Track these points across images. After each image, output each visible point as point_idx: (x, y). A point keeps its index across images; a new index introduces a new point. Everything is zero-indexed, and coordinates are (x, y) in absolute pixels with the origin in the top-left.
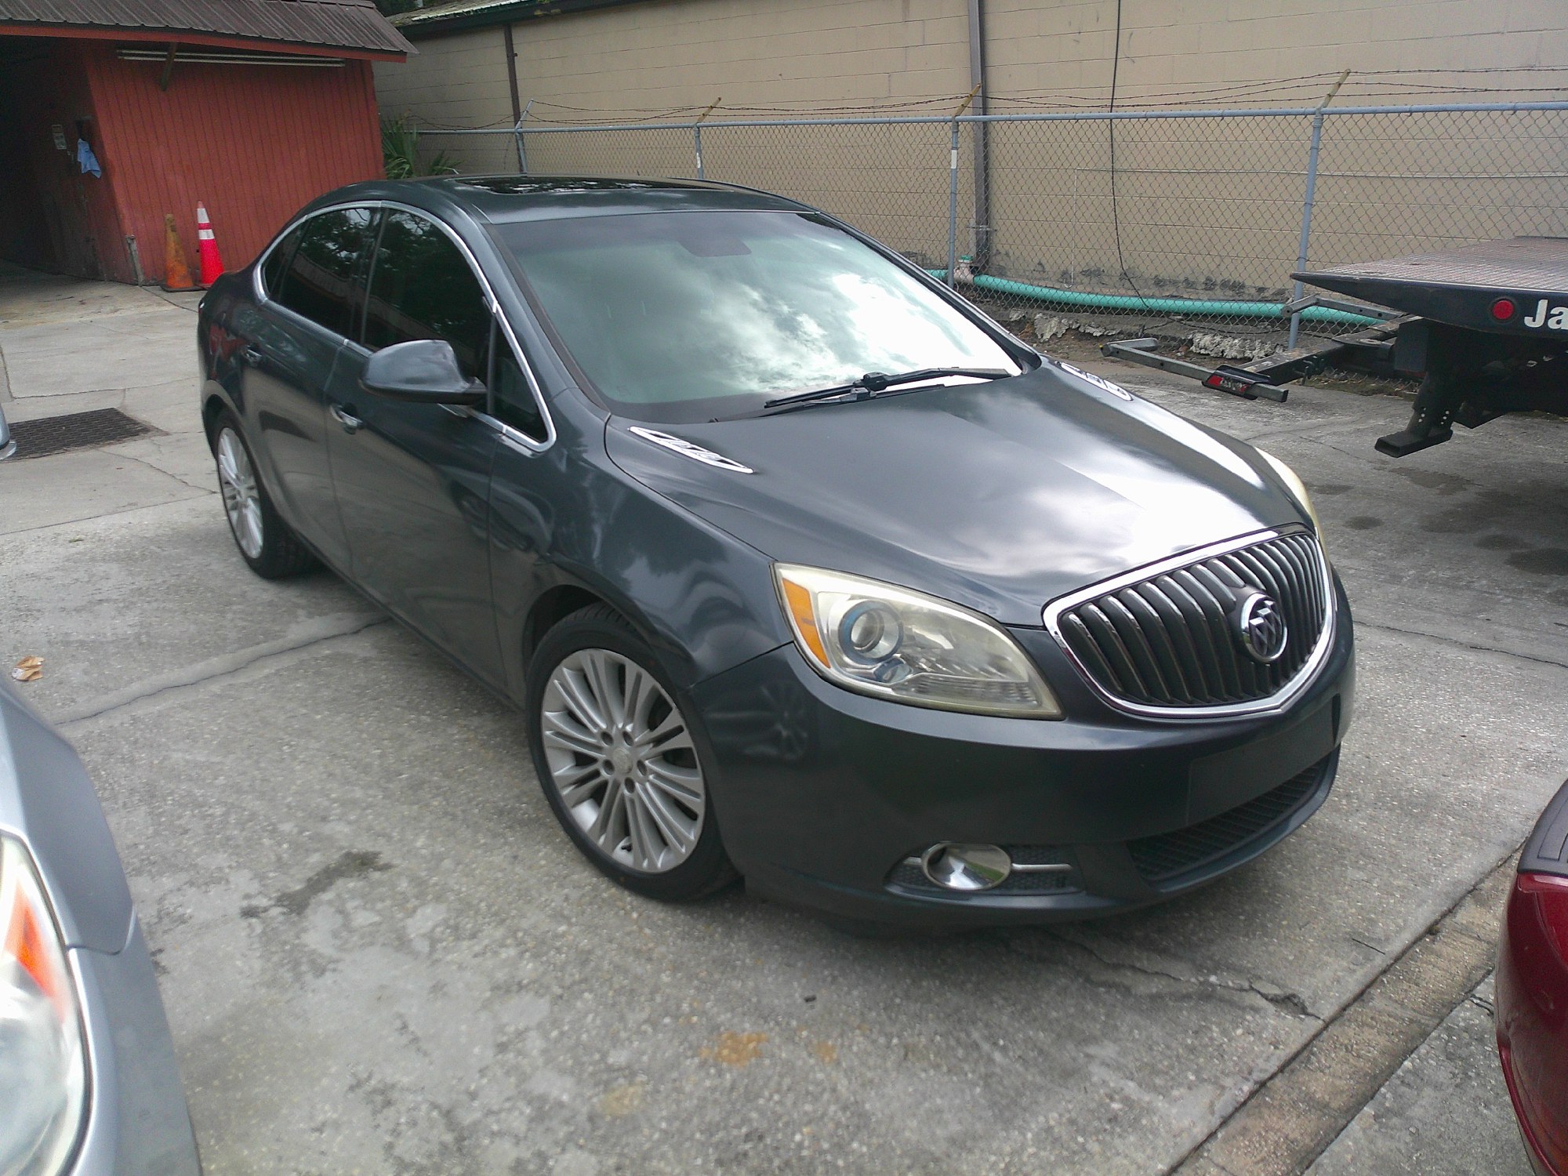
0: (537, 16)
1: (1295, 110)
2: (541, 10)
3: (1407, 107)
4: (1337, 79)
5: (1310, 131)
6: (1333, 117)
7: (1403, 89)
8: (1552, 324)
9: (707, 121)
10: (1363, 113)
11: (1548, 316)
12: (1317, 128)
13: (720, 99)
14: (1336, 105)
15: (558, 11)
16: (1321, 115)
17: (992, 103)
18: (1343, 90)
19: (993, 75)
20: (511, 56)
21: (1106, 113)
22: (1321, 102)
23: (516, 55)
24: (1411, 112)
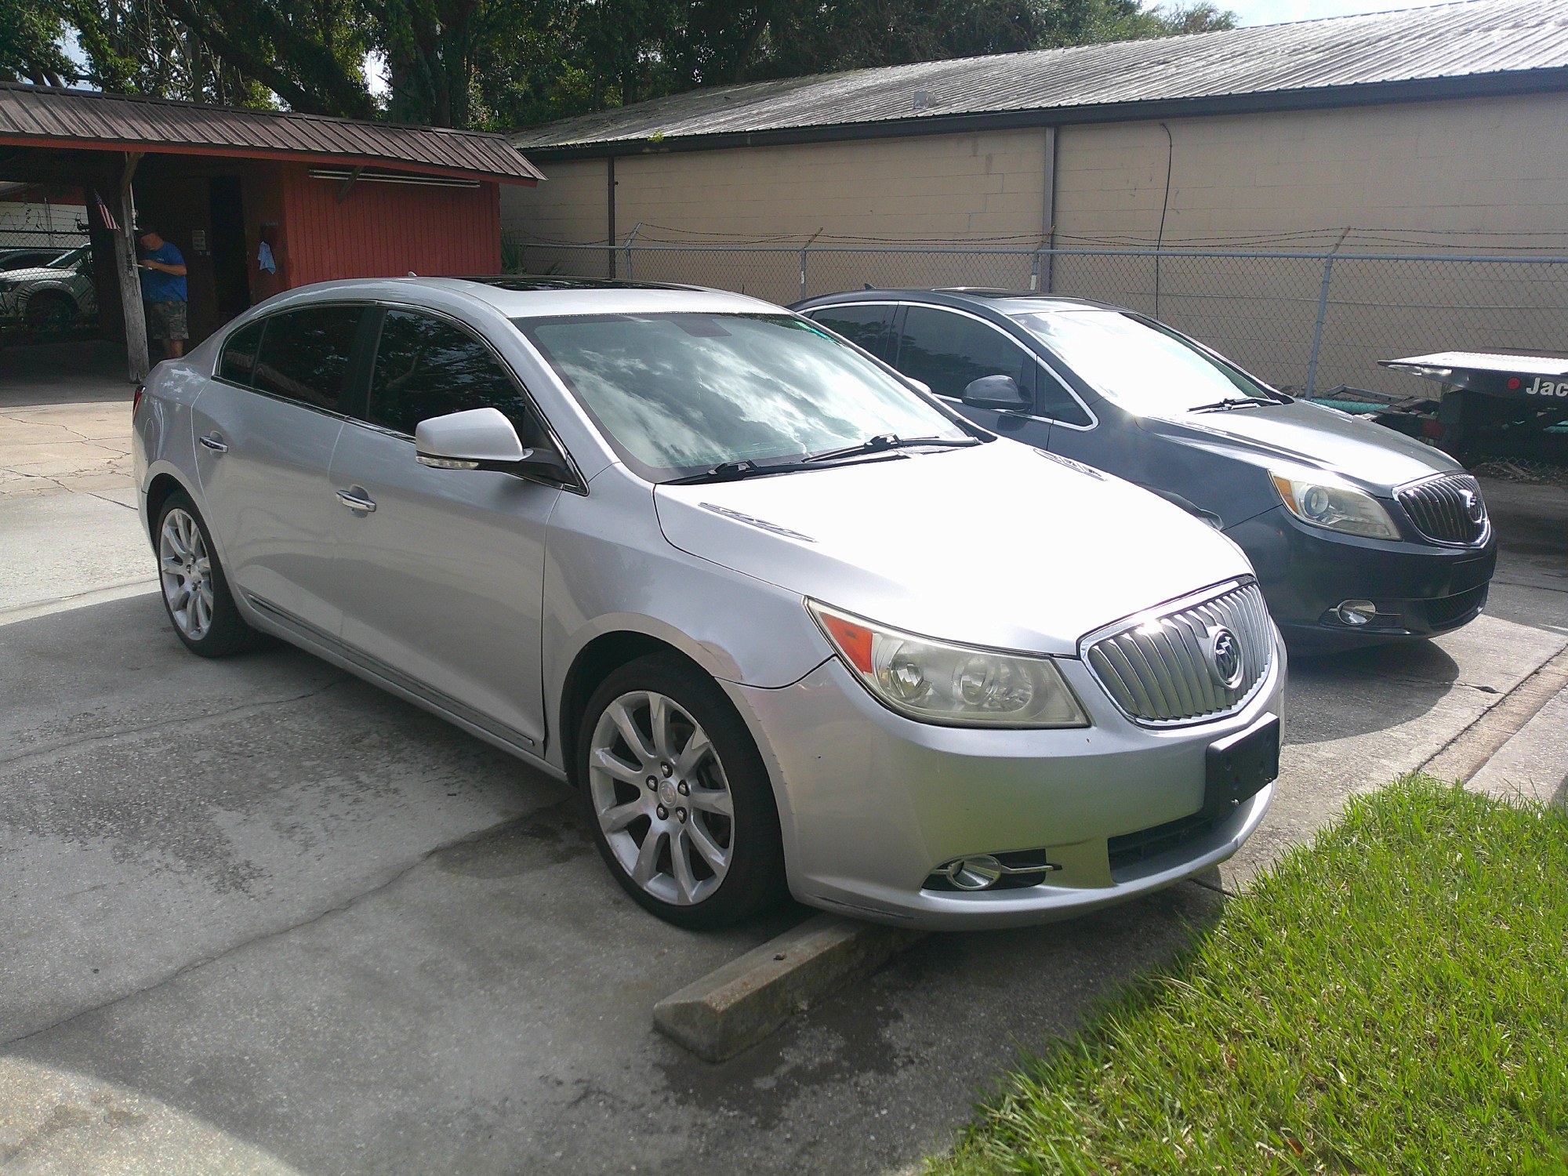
0: (646, 153)
1: (1312, 254)
2: (650, 148)
3: (1395, 256)
4: (1341, 233)
5: (1322, 270)
6: (1340, 261)
7: (1390, 243)
8: (1543, 392)
9: (812, 246)
10: (1363, 259)
11: (1541, 387)
12: (1328, 268)
13: (822, 229)
14: (1342, 251)
15: (667, 149)
16: (1331, 258)
17: (1059, 239)
18: (1345, 241)
19: (1061, 217)
20: (612, 184)
21: (1154, 250)
22: (1332, 248)
23: (617, 183)
24: (1397, 259)
